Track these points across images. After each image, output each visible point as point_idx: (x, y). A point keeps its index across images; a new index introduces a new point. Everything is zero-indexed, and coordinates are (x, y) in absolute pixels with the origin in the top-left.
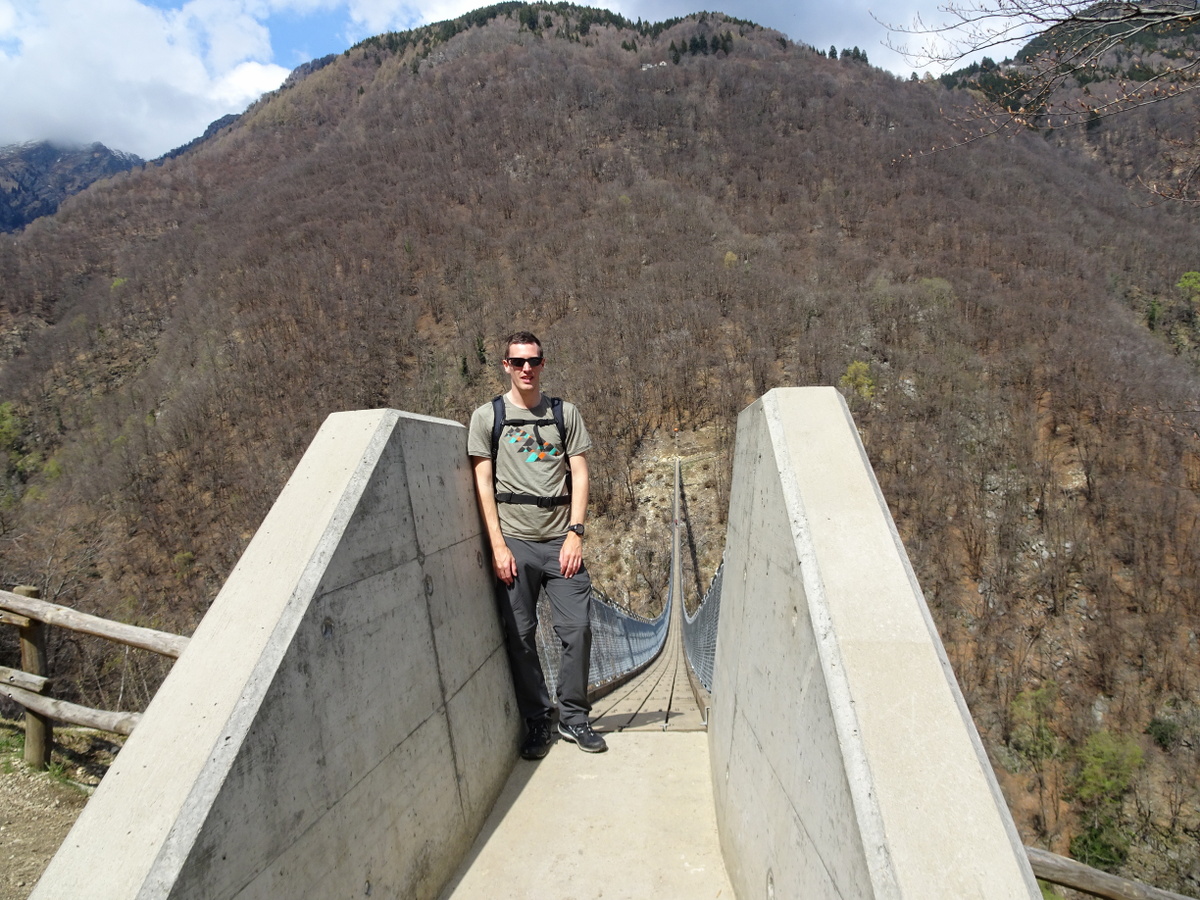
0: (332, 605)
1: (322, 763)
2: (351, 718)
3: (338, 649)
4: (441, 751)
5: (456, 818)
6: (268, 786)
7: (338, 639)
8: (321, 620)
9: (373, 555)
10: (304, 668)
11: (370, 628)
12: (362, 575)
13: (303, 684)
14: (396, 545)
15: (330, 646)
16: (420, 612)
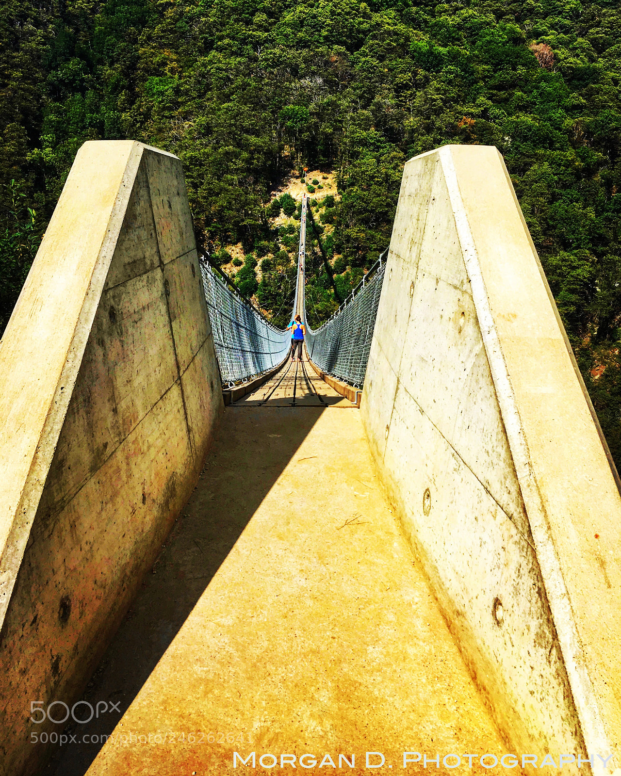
0: (114, 297)
1: (115, 411)
2: (129, 381)
3: (119, 331)
4: (179, 411)
5: (189, 459)
6: (88, 424)
7: (118, 324)
8: (108, 307)
9: (134, 262)
10: (102, 343)
11: (136, 317)
12: (129, 276)
13: (102, 354)
14: (147, 254)
15: (114, 328)
16: (163, 308)
